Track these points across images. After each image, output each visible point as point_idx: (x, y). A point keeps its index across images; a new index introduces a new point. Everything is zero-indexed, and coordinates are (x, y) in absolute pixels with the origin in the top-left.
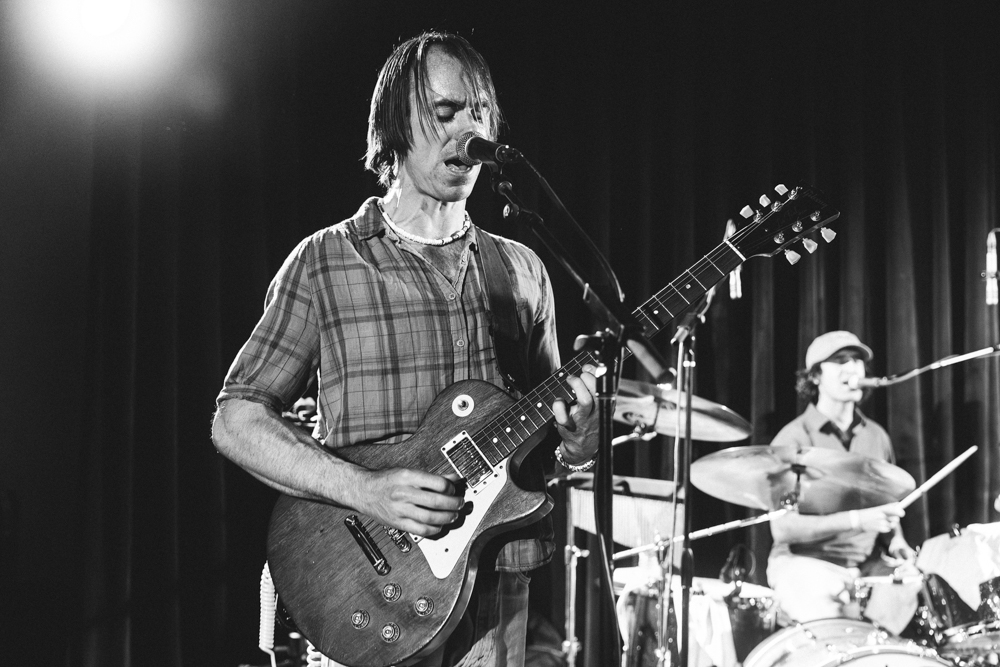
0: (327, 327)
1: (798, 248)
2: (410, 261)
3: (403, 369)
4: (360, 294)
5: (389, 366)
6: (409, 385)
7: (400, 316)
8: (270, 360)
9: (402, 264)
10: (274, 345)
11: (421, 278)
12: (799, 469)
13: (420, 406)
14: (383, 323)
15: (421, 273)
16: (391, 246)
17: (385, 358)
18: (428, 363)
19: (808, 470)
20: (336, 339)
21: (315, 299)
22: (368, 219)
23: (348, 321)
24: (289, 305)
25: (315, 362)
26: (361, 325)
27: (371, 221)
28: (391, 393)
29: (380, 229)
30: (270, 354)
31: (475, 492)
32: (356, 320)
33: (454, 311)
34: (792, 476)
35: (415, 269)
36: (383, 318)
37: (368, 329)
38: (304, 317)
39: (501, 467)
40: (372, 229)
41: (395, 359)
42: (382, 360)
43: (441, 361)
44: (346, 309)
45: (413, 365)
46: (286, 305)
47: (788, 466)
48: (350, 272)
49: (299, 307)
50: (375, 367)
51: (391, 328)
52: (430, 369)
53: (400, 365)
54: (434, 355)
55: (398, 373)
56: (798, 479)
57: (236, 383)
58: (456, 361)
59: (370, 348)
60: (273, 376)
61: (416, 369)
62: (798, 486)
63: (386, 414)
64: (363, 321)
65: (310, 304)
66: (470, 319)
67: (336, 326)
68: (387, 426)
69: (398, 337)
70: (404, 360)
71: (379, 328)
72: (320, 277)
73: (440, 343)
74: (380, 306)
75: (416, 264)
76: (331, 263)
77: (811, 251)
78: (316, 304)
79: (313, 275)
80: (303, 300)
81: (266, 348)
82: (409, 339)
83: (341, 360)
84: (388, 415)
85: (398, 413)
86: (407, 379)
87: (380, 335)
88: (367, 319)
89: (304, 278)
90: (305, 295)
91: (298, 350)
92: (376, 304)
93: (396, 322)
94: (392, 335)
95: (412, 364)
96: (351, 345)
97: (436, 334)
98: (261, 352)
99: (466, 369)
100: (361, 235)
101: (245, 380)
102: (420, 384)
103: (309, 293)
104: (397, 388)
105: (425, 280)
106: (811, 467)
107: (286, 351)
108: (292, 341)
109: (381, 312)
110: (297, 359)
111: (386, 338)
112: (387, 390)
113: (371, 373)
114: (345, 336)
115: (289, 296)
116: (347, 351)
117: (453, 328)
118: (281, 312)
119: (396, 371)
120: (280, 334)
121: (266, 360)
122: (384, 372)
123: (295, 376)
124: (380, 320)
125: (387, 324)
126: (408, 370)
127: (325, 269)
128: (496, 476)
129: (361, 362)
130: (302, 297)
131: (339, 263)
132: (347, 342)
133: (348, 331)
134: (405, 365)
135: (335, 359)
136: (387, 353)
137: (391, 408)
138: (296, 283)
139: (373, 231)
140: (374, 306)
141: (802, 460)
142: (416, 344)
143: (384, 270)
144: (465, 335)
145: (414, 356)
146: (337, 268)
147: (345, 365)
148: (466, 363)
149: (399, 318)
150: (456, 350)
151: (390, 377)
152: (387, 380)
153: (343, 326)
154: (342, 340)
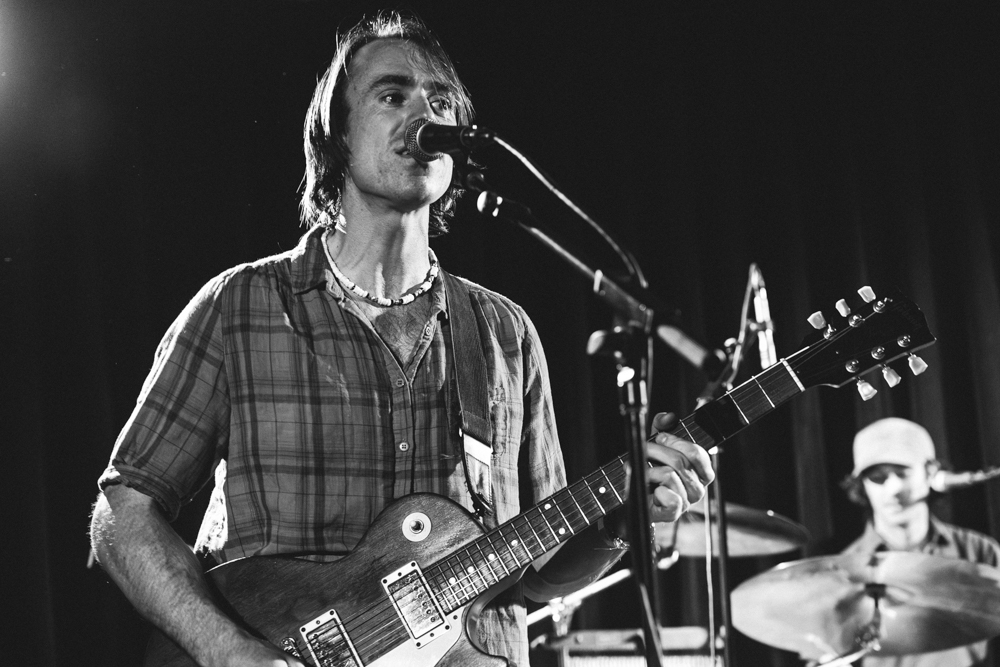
0: (240, 400)
2: (354, 328)
3: (329, 469)
4: (283, 364)
5: (312, 463)
6: (336, 492)
7: (331, 401)
8: (166, 436)
9: (343, 331)
10: (173, 416)
11: (364, 352)
12: (877, 591)
14: (308, 407)
15: (366, 345)
16: (332, 304)
17: (307, 453)
18: (363, 466)
19: (890, 591)
20: (248, 418)
21: (228, 362)
22: (308, 262)
23: (266, 399)
24: (195, 366)
25: (221, 441)
26: (280, 405)
27: (311, 266)
28: (312, 500)
29: (321, 281)
30: (166, 428)
31: (418, 644)
32: (275, 399)
33: (399, 404)
34: (868, 603)
35: (358, 339)
36: (308, 400)
37: (288, 412)
38: (212, 382)
39: (455, 617)
40: (310, 279)
41: (319, 455)
42: (303, 454)
43: (380, 467)
44: (263, 382)
45: (343, 466)
46: (191, 365)
47: (861, 587)
48: (276, 336)
49: (207, 371)
50: (293, 463)
51: (317, 415)
52: (365, 475)
53: (327, 465)
54: (372, 458)
55: (323, 474)
56: (877, 605)
57: (124, 463)
58: (398, 468)
59: (289, 436)
60: (169, 460)
61: (346, 472)
62: (877, 614)
63: (303, 525)
64: (282, 401)
65: (221, 366)
66: (419, 414)
67: (250, 401)
68: (304, 541)
69: (325, 429)
70: (331, 460)
71: (302, 412)
72: (238, 336)
73: (380, 442)
74: (306, 384)
75: (362, 333)
76: (254, 321)
78: (229, 370)
79: (229, 331)
80: (213, 361)
81: (163, 420)
82: (340, 433)
83: (250, 446)
84: (306, 528)
85: (319, 526)
86: (334, 484)
87: (302, 423)
88: (288, 399)
89: (217, 333)
90: (215, 355)
91: (202, 425)
92: (302, 381)
93: (325, 408)
94: (318, 422)
96: (266, 429)
97: (375, 432)
98: (156, 425)
99: (409, 482)
100: (296, 287)
101: (135, 461)
102: (350, 492)
103: (221, 352)
104: (321, 494)
105: (369, 356)
106: (893, 586)
107: (186, 425)
108: (195, 412)
109: (307, 393)
110: (200, 437)
111: (310, 427)
112: (307, 494)
113: (287, 470)
114: (259, 418)
115: (196, 353)
116: (260, 437)
117: (396, 426)
118: (184, 375)
119: (320, 472)
120: (181, 402)
121: (161, 437)
122: (304, 472)
123: (197, 459)
124: (304, 402)
125: (312, 409)
126: (335, 472)
127: (246, 328)
128: (447, 627)
129: (276, 453)
130: (212, 358)
131: (265, 323)
132: (260, 425)
133: (264, 411)
134: (332, 465)
135: (243, 443)
136: (310, 446)
137: (311, 519)
138: (206, 338)
139: (312, 282)
140: (298, 383)
141: (880, 575)
142: (348, 439)
143: (319, 338)
144: (411, 434)
145: (345, 457)
146: (261, 329)
147: (256, 454)
148: (409, 474)
149: (329, 403)
150: (398, 455)
151: (312, 478)
152: (307, 482)
153: (258, 404)
154: (254, 421)
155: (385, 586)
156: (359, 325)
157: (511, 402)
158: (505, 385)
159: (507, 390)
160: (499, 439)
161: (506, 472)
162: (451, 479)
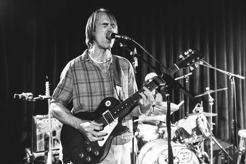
0: (74, 84)
1: (194, 66)
2: (95, 68)
3: (93, 95)
4: (83, 77)
5: (90, 95)
7: (92, 82)
9: (93, 69)
13: (97, 104)
15: (98, 71)
16: (91, 64)
18: (100, 94)
20: (77, 87)
23: (80, 83)
24: (66, 79)
26: (83, 84)
28: (90, 101)
30: (61, 91)
31: (110, 125)
32: (82, 83)
33: (105, 81)
35: (96, 70)
36: (88, 83)
38: (69, 82)
39: (116, 120)
40: (86, 59)
41: (91, 93)
42: (88, 93)
43: (102, 94)
44: (79, 80)
48: (81, 71)
49: (68, 79)
50: (86, 95)
51: (90, 85)
52: (100, 96)
54: (101, 92)
55: (92, 96)
57: (54, 98)
58: (106, 94)
59: (85, 90)
60: (62, 97)
65: (71, 78)
67: (77, 84)
68: (89, 109)
69: (92, 88)
70: (93, 93)
71: (87, 85)
72: (73, 72)
73: (102, 89)
74: (87, 80)
75: (97, 69)
76: (76, 68)
77: (197, 67)
81: (61, 90)
82: (95, 88)
83: (78, 93)
84: (90, 107)
85: (92, 106)
86: (94, 98)
87: (87, 87)
89: (69, 72)
91: (68, 90)
93: (91, 84)
94: (90, 87)
95: (95, 94)
96: (80, 89)
97: (101, 87)
98: (59, 91)
100: (83, 61)
101: (56, 97)
102: (97, 99)
103: (71, 76)
105: (99, 73)
107: (65, 90)
108: (67, 88)
110: (68, 92)
111: (89, 88)
115: (66, 77)
116: (79, 90)
117: (105, 85)
118: (64, 81)
119: (91, 96)
120: (64, 86)
121: (61, 93)
123: (68, 96)
127: (75, 70)
128: (115, 122)
129: (83, 93)
130: (69, 77)
131: (78, 68)
132: (79, 88)
135: (76, 92)
136: (89, 91)
137: (90, 105)
138: (67, 73)
143: (89, 71)
144: (108, 87)
145: (96, 92)
146: (77, 70)
147: (79, 94)
148: (108, 94)
149: (92, 83)
150: (106, 91)
151: (90, 97)
152: (89, 98)
153: (78, 84)
154: (78, 88)
155: (103, 115)
156: (96, 67)
157: (125, 79)
158: (124, 75)
159: (124, 77)
160: (123, 86)
161: (125, 92)
162: (114, 94)
